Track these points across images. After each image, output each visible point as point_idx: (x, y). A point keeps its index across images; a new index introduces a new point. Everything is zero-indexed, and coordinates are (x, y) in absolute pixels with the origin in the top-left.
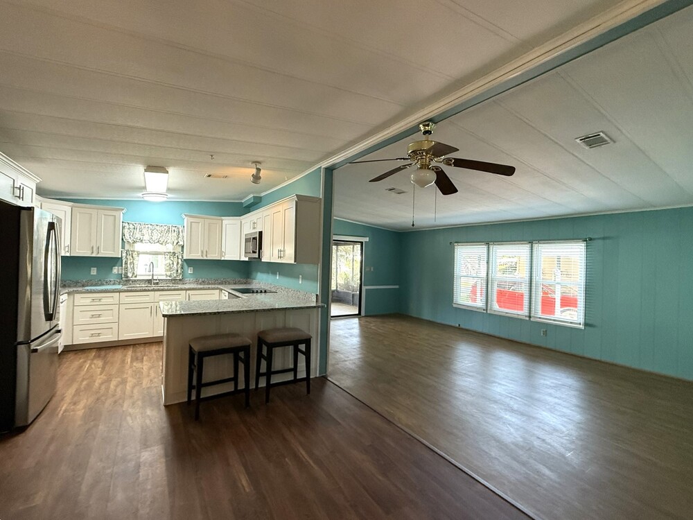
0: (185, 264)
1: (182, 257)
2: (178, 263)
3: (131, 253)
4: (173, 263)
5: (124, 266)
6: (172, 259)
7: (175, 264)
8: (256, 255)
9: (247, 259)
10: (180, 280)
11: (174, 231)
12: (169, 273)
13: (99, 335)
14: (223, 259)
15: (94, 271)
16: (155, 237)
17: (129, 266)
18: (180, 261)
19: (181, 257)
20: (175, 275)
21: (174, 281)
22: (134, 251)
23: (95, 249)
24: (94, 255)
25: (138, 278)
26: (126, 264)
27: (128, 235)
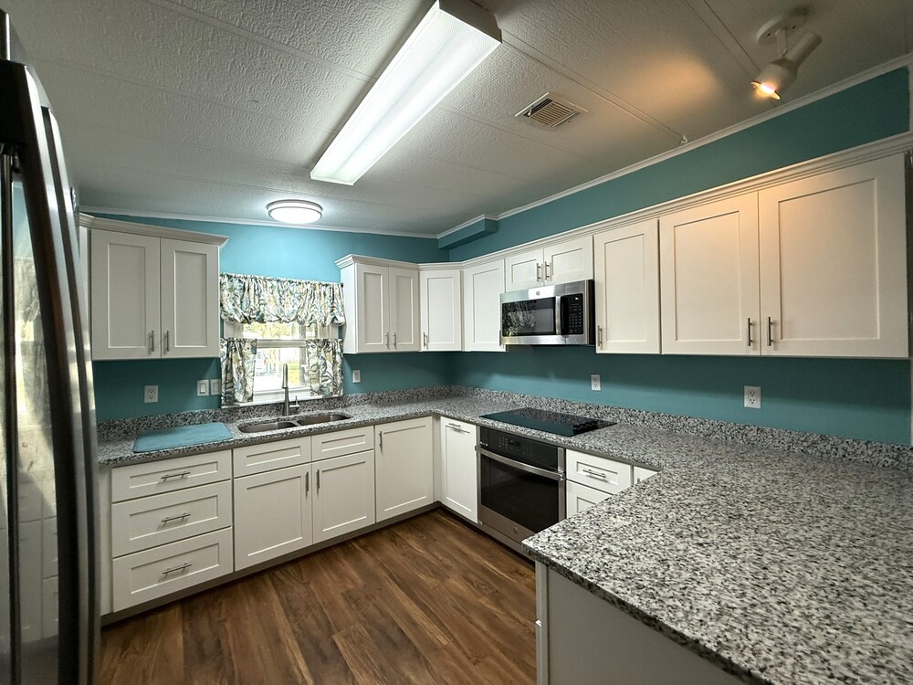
0: (346, 363)
1: (342, 351)
2: (335, 362)
3: (237, 345)
4: (325, 364)
5: (223, 376)
6: (323, 354)
7: (329, 364)
8: (583, 339)
9: (503, 349)
10: (339, 398)
11: (325, 295)
12: (316, 386)
13: (185, 569)
14: (423, 349)
15: (152, 395)
16: (289, 309)
17: (235, 376)
18: (338, 358)
19: (339, 350)
20: (331, 389)
21: (328, 401)
22: (245, 341)
23: (157, 339)
24: (156, 355)
25: (256, 401)
26: (229, 370)
27: (230, 305)
